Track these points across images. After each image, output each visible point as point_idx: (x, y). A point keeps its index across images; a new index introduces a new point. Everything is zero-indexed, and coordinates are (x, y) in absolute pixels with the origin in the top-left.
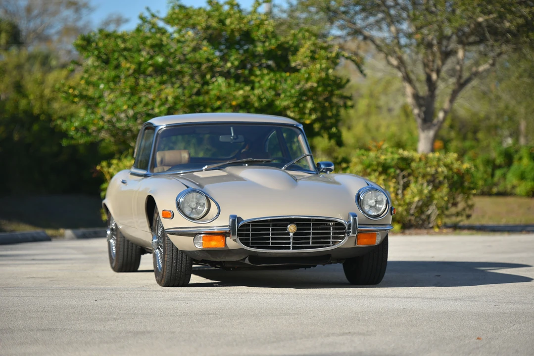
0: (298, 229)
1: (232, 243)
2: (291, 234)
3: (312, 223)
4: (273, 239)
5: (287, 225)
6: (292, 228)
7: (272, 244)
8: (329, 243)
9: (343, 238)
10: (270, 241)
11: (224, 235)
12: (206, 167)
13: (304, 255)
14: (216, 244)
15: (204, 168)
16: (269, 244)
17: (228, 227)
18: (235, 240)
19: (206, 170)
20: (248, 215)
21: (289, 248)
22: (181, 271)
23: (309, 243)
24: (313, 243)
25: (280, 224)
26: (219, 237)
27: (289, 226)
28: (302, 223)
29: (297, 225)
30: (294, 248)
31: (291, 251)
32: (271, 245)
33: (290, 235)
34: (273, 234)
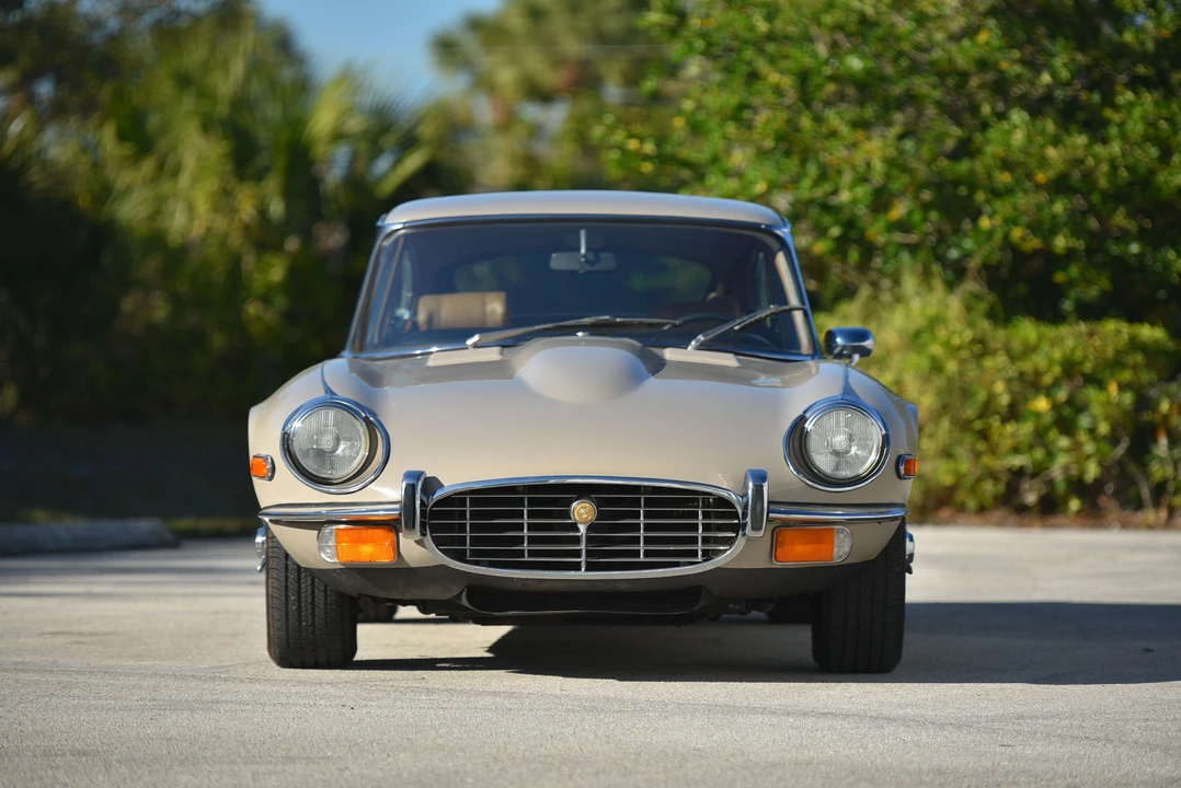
0: (601, 515)
1: (415, 550)
2: (582, 528)
3: (642, 497)
4: (532, 540)
5: (569, 503)
6: (582, 512)
7: (531, 553)
8: (695, 554)
9: (730, 542)
10: (526, 547)
11: (391, 525)
12: (476, 338)
13: (623, 587)
14: (372, 551)
15: (470, 342)
16: (521, 553)
17: (397, 506)
18: (420, 542)
19: (475, 346)
20: (458, 472)
21: (577, 567)
22: (313, 624)
23: (637, 554)
24: (647, 554)
25: (551, 496)
26: (379, 533)
27: (575, 504)
28: (615, 498)
29: (599, 503)
30: (590, 567)
31: (582, 574)
32: (526, 559)
33: (578, 530)
34: (531, 527)
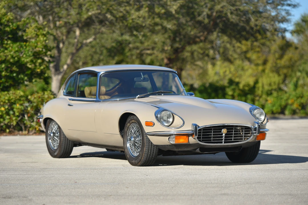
0: (228, 132)
1: (192, 140)
2: (224, 135)
3: (234, 128)
4: (213, 137)
5: (221, 129)
6: (224, 131)
7: (213, 140)
8: (242, 139)
9: (250, 136)
10: (212, 139)
11: (188, 135)
13: (229, 146)
14: (182, 140)
16: (211, 140)
17: (191, 131)
18: (194, 139)
20: (203, 123)
21: (222, 142)
22: (152, 157)
23: (232, 139)
24: (234, 139)
25: (218, 128)
26: (185, 137)
27: (223, 130)
28: (230, 128)
29: (227, 129)
30: (225, 143)
31: (223, 144)
32: (212, 141)
33: (222, 135)
34: (213, 135)
